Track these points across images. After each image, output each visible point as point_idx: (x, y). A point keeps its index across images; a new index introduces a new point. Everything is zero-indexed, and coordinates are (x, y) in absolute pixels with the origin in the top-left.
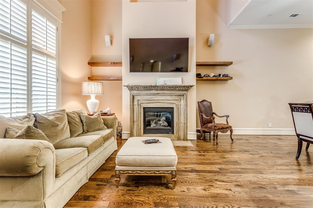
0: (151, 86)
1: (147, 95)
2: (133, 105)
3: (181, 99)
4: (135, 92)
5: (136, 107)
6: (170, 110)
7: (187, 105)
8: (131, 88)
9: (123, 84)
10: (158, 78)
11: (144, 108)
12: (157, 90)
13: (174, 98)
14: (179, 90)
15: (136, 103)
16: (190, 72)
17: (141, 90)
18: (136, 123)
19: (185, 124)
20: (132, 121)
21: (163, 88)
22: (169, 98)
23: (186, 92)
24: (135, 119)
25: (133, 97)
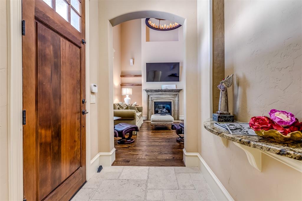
0: (159, 90)
1: (156, 94)
2: (149, 101)
3: (175, 97)
4: (149, 93)
5: (150, 102)
6: (170, 103)
7: (179, 100)
8: (147, 91)
9: (143, 89)
10: (162, 85)
11: (155, 102)
12: (162, 92)
13: (172, 96)
14: (174, 92)
15: (150, 99)
16: (180, 81)
17: (153, 92)
18: (150, 111)
19: (178, 111)
20: (148, 109)
21: (165, 91)
22: (169, 96)
23: (178, 93)
24: (150, 109)
25: (149, 96)
